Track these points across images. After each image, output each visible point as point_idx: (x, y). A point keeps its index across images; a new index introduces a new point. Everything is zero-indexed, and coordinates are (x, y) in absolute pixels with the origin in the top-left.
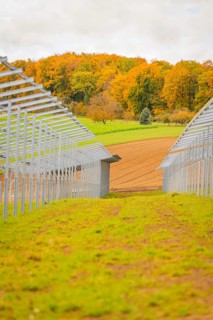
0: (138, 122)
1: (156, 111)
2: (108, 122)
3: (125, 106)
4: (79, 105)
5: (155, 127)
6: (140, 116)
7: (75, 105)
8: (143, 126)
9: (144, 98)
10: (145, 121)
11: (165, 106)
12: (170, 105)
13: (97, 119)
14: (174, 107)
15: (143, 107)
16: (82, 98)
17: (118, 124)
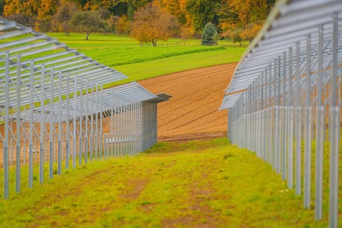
0: (200, 41)
1: (224, 26)
2: (159, 42)
3: (183, 20)
4: (121, 20)
5: (223, 48)
6: (203, 32)
7: (115, 20)
8: (206, 47)
9: (207, 8)
10: (208, 41)
11: (235, 17)
12: (242, 17)
13: (144, 40)
14: (247, 20)
15: (206, 20)
16: (125, 11)
17: (173, 45)
